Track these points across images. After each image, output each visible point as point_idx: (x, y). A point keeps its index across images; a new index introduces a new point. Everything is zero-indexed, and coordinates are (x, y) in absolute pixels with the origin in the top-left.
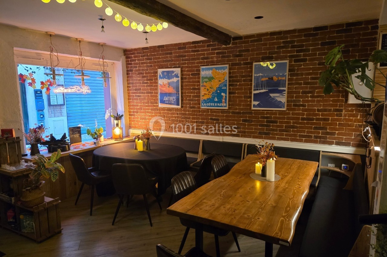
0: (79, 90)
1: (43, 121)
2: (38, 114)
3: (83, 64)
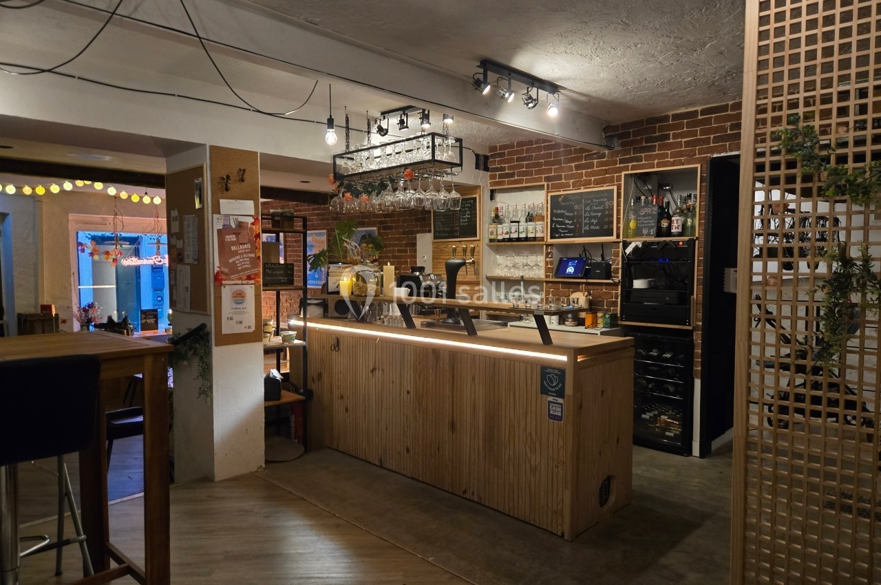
0: (160, 261)
1: (160, 307)
2: (154, 296)
3: (159, 228)
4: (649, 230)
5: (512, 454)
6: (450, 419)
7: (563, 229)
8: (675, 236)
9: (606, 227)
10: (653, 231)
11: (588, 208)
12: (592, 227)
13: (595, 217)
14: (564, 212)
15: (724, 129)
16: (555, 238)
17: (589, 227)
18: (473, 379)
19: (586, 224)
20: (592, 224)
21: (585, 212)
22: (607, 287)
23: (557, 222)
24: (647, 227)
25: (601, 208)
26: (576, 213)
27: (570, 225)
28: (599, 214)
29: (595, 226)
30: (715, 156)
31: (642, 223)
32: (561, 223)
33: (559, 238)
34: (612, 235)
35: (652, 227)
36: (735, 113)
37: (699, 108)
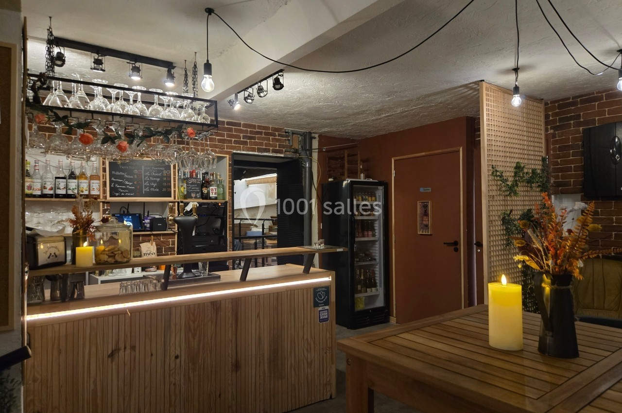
4: (196, 194)
5: (293, 362)
6: (233, 361)
7: (122, 189)
8: (213, 199)
9: (164, 190)
10: (198, 195)
11: (148, 174)
12: (152, 189)
13: (155, 182)
14: (123, 174)
15: (239, 137)
16: (115, 196)
17: (149, 189)
18: (258, 316)
19: (146, 187)
20: (152, 187)
21: (145, 176)
22: (164, 237)
23: (116, 182)
24: (194, 192)
25: (160, 174)
26: (136, 176)
27: (130, 186)
28: (158, 180)
29: (155, 188)
30: (234, 151)
31: (191, 189)
32: (120, 184)
33: (118, 196)
34: (171, 197)
35: (198, 193)
36: (245, 129)
37: (226, 120)
